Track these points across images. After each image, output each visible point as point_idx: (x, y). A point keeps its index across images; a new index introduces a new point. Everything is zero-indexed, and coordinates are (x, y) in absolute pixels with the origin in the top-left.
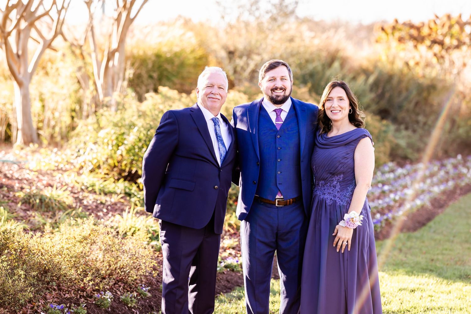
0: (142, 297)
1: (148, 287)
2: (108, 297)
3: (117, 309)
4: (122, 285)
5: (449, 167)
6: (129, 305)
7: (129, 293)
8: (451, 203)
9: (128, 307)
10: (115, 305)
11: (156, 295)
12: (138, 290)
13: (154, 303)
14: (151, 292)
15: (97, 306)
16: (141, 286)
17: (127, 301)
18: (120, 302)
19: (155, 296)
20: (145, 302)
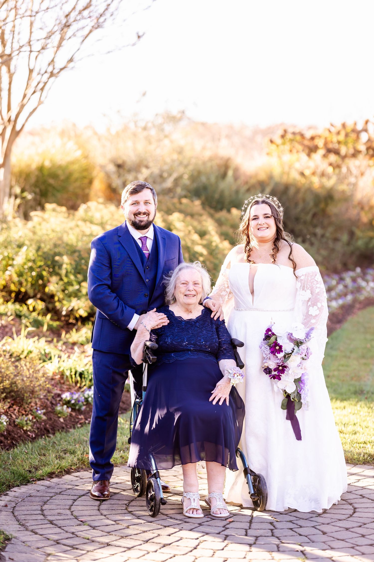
0: (37, 420)
1: (43, 409)
2: (3, 420)
3: (13, 432)
4: (17, 408)
5: (348, 281)
6: (25, 428)
7: (24, 416)
8: (350, 318)
9: (24, 430)
10: (11, 428)
12: (32, 413)
13: (49, 426)
14: (46, 415)
16: (36, 408)
17: (22, 424)
18: (16, 426)
19: (50, 419)
20: (40, 425)
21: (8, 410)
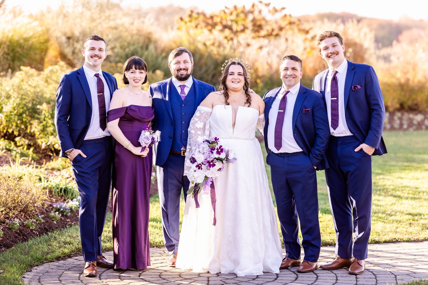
0: (39, 223)
1: (41, 215)
2: (17, 222)
3: (23, 231)
4: (23, 214)
6: (31, 228)
7: (29, 219)
9: (30, 229)
10: (21, 228)
11: (47, 221)
12: (35, 218)
13: (47, 226)
14: (44, 219)
15: (10, 229)
16: (37, 214)
17: (29, 225)
18: (24, 226)
20: (41, 226)
21: (17, 215)
